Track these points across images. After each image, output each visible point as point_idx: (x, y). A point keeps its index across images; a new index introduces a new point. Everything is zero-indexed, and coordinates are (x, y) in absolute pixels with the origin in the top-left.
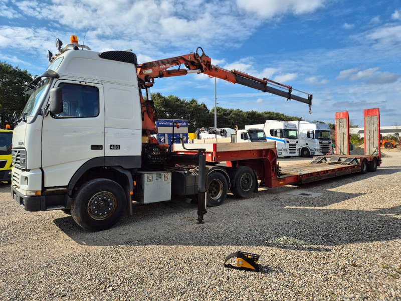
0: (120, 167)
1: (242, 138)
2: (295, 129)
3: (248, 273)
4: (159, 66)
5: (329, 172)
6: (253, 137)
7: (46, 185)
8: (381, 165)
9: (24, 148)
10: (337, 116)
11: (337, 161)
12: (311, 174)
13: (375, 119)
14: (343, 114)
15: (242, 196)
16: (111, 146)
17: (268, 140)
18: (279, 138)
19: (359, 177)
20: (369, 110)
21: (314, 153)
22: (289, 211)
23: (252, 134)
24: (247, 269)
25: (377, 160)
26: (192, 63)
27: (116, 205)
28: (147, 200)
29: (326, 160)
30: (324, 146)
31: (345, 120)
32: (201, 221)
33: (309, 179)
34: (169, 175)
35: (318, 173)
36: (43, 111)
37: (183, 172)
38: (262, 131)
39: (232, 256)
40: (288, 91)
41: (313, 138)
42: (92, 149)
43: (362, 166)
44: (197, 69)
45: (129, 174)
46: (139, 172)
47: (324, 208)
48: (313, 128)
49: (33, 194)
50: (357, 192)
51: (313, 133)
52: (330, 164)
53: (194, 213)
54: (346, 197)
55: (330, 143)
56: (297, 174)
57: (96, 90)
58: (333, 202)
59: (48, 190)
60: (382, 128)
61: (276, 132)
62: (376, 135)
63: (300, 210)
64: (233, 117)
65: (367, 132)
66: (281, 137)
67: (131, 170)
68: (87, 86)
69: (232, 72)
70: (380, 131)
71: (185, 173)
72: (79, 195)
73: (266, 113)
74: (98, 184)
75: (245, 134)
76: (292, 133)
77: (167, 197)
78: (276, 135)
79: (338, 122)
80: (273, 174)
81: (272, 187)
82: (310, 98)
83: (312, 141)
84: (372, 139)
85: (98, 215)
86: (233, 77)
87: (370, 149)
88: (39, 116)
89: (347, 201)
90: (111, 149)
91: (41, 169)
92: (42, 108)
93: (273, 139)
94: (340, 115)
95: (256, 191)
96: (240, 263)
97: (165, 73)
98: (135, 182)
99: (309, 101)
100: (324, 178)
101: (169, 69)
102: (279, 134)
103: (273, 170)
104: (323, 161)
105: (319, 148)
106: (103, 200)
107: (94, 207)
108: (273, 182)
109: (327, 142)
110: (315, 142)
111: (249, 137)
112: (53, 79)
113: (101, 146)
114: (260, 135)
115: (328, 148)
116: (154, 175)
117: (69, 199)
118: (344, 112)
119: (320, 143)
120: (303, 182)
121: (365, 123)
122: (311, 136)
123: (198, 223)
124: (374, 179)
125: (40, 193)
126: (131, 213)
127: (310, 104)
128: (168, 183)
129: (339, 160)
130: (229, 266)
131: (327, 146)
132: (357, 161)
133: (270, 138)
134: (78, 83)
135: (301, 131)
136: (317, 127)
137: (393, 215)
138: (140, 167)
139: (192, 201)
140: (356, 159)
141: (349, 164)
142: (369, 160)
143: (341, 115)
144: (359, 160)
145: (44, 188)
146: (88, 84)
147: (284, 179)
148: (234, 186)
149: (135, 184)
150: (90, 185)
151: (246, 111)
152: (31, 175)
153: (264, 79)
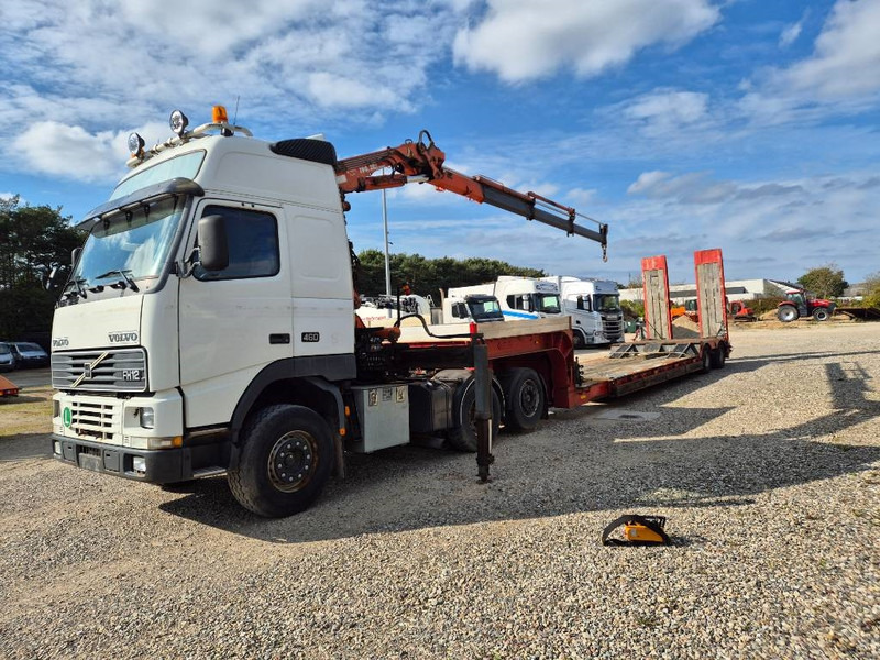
0: (321, 378)
1: (455, 315)
2: (555, 292)
3: (654, 550)
4: (357, 169)
5: (656, 372)
6: (476, 312)
7: (191, 424)
8: (731, 355)
9: (139, 346)
10: (644, 265)
11: (657, 352)
12: (629, 378)
13: (715, 267)
14: (656, 260)
15: (526, 427)
16: (304, 335)
17: (507, 318)
18: (527, 313)
19: (701, 379)
20: (703, 253)
21: (593, 339)
22: (626, 446)
23: (474, 306)
24: (649, 544)
25: (724, 347)
26: (412, 162)
27: (317, 458)
28: (370, 445)
29: (635, 350)
30: (611, 324)
31: (661, 273)
32: (484, 478)
33: (627, 387)
34: (404, 390)
35: (639, 375)
36: (181, 264)
37: (423, 385)
38: (493, 299)
39: (616, 524)
40: (567, 218)
41: (590, 311)
42: (272, 343)
43: (704, 359)
44: (418, 174)
45: (336, 392)
46: (353, 388)
47: (684, 436)
48: (588, 289)
49: (168, 444)
50: (718, 405)
51: (589, 300)
52: (647, 357)
53: (469, 464)
54: (707, 415)
55: (620, 318)
56: (607, 377)
57: (271, 219)
58: (692, 427)
59: (193, 434)
60: (728, 285)
61: (520, 300)
62: (719, 298)
63: (646, 443)
64: (405, 272)
65: (702, 294)
66: (531, 309)
67: (338, 384)
68: (256, 211)
69: (475, 180)
70: (725, 291)
71: (428, 386)
72: (251, 442)
73: (473, 263)
74: (284, 416)
75: (461, 306)
76: (549, 302)
77: (402, 436)
78: (520, 306)
79: (648, 277)
80: (569, 381)
81: (570, 405)
82: (604, 230)
83: (589, 317)
84: (712, 307)
85: (285, 482)
86: (478, 190)
87: (710, 326)
88: (172, 277)
89: (716, 422)
90: (303, 341)
91: (179, 388)
92: (178, 258)
93: (515, 315)
94: (650, 263)
95: (545, 417)
96: (634, 534)
97: (368, 182)
98: (347, 408)
99: (601, 236)
100: (649, 385)
101: (375, 175)
102: (525, 304)
103: (569, 372)
104: (632, 353)
105: (601, 329)
106: (295, 450)
107: (280, 466)
108: (570, 396)
109: (615, 316)
110: (593, 318)
111: (470, 313)
112: (192, 199)
113: (288, 336)
114: (488, 307)
115: (617, 328)
116: (379, 393)
117: (235, 450)
118: (659, 256)
119: (603, 319)
120: (618, 394)
121: (697, 278)
122: (586, 305)
123: (479, 483)
124: (730, 381)
125: (179, 442)
126: (342, 473)
127: (604, 243)
128: (404, 407)
129: (662, 350)
130: (617, 543)
131: (615, 324)
132: (694, 350)
133: (509, 314)
134: (239, 205)
135: (564, 296)
136: (597, 288)
137: (809, 438)
138: (355, 376)
139: (444, 443)
140: (692, 346)
141: (683, 356)
142: (713, 347)
143: (653, 262)
144: (698, 347)
145: (187, 430)
146: (257, 207)
147: (588, 390)
148: (510, 409)
149: (348, 412)
150: (272, 419)
151: (432, 259)
152: (159, 404)
153: (530, 194)
